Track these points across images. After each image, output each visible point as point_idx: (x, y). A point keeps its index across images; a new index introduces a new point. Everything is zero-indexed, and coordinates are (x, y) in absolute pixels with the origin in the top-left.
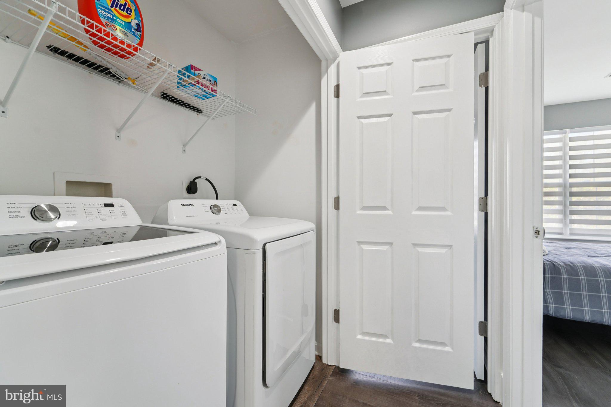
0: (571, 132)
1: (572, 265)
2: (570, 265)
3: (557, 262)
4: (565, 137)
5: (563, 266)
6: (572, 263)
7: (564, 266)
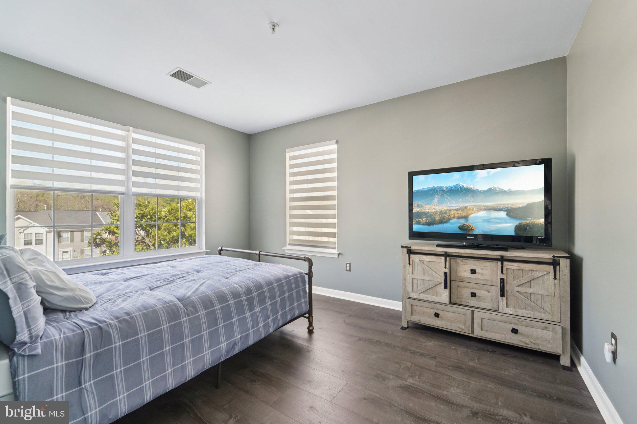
0: (135, 132)
1: (129, 319)
2: (125, 320)
3: (105, 322)
4: (128, 135)
5: (116, 325)
6: (128, 314)
7: (116, 323)
